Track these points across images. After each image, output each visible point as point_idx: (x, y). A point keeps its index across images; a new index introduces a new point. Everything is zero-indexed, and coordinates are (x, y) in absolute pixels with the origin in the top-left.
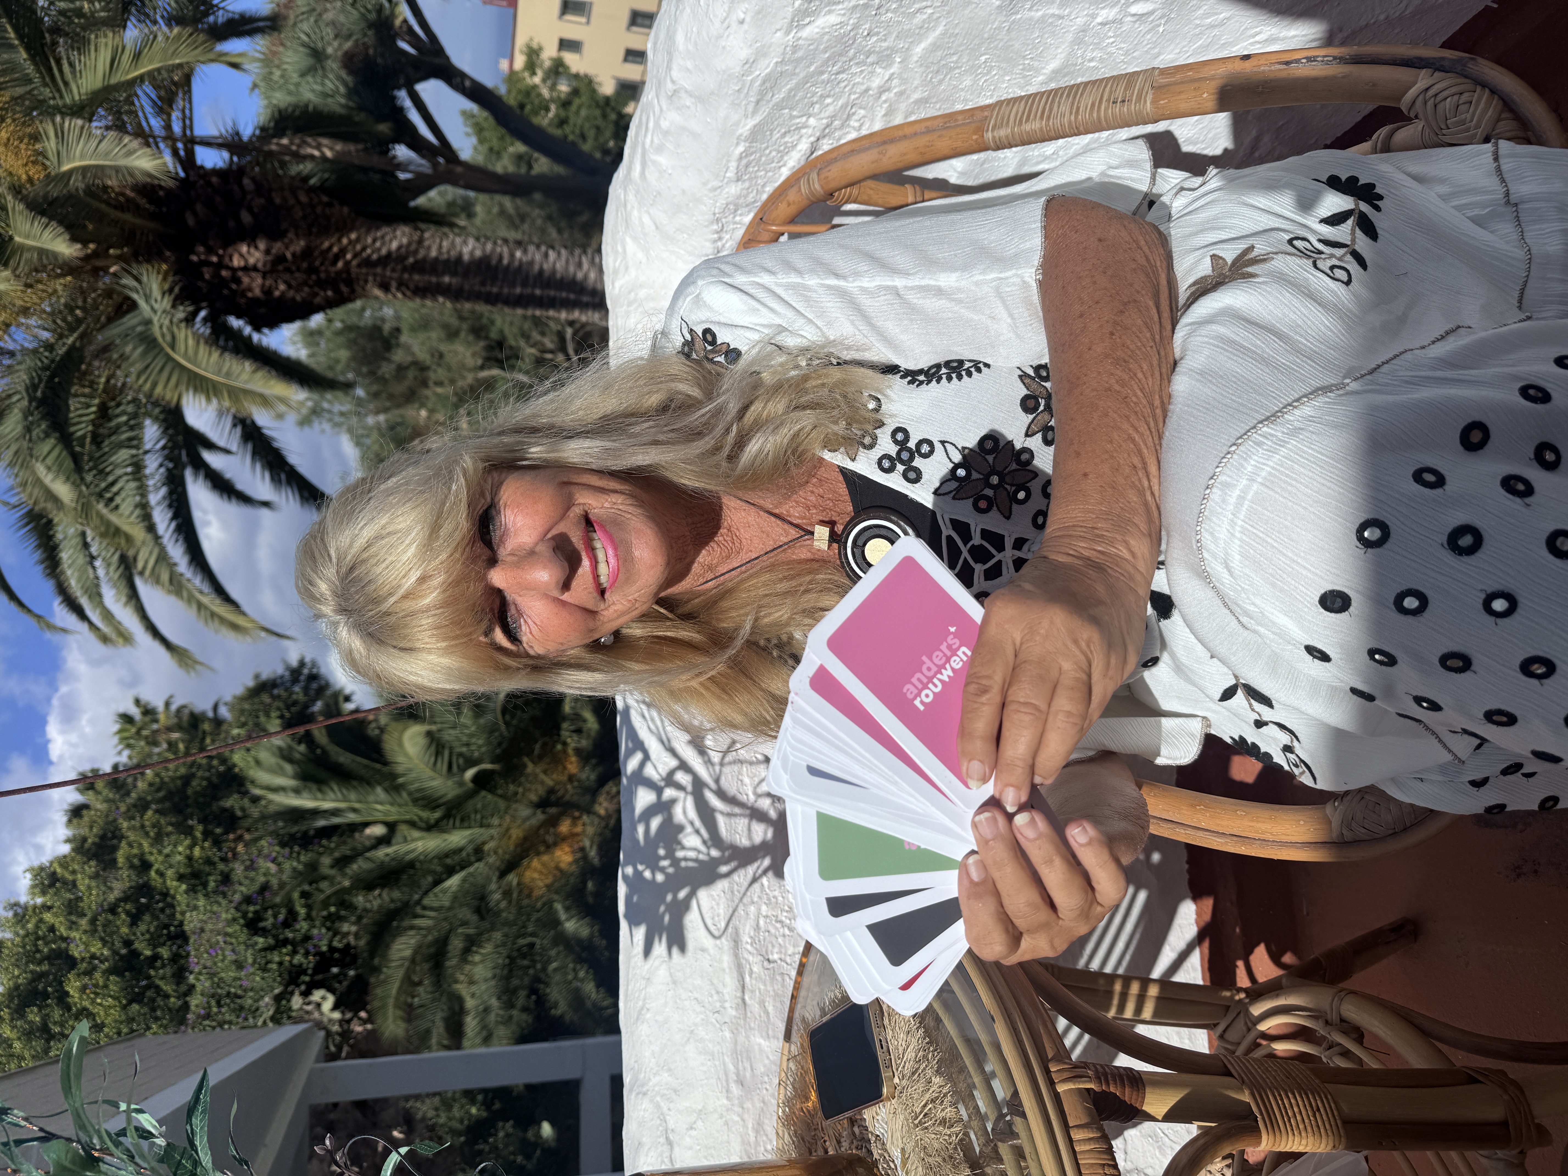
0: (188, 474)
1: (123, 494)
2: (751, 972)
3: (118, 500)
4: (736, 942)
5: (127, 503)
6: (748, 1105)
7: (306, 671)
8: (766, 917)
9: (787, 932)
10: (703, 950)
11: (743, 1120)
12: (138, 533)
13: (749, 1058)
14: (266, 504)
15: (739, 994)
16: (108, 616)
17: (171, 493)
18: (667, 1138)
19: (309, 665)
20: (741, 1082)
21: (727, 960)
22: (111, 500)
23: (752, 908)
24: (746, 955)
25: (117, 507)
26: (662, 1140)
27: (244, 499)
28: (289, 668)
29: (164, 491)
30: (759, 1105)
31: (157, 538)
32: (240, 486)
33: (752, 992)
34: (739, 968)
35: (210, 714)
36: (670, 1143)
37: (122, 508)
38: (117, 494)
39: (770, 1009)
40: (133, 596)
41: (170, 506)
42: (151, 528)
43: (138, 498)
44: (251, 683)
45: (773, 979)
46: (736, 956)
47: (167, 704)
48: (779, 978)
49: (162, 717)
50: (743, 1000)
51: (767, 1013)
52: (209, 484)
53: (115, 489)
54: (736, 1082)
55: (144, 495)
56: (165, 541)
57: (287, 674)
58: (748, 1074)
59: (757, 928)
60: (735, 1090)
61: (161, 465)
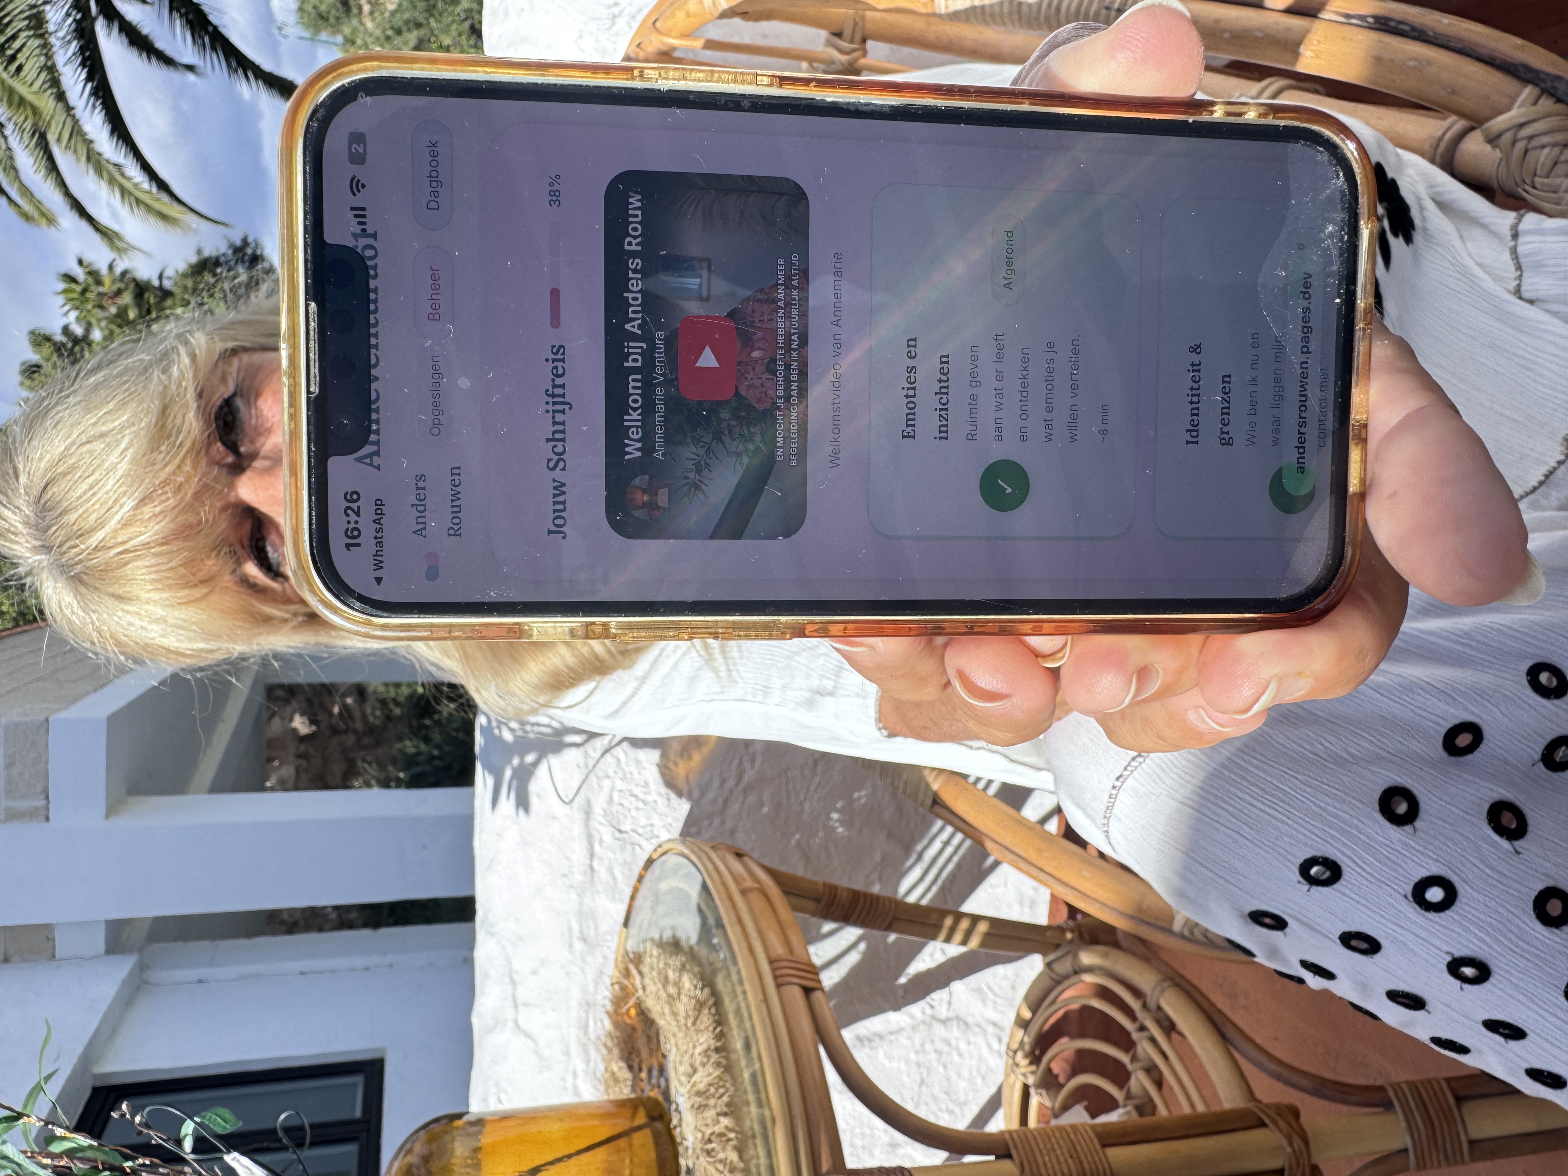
0: (100, 27)
1: (26, 52)
2: (601, 842)
3: (21, 58)
4: (588, 812)
5: (32, 65)
6: (589, 959)
7: (249, 251)
8: (620, 791)
9: (641, 805)
10: (554, 818)
11: (583, 972)
12: (47, 103)
13: (594, 919)
14: (190, 68)
15: (588, 861)
16: (25, 191)
17: (82, 50)
18: (511, 979)
19: (253, 245)
20: (584, 939)
21: (577, 830)
22: (13, 58)
23: (607, 783)
24: (597, 826)
25: (19, 69)
26: (507, 979)
27: (167, 60)
28: (232, 246)
29: (74, 46)
30: (600, 960)
31: (69, 109)
32: (159, 45)
33: (601, 859)
34: (590, 838)
35: (156, 283)
36: (514, 983)
37: (26, 69)
38: (19, 50)
39: (618, 874)
40: (52, 167)
41: (83, 64)
42: (61, 96)
43: (43, 59)
44: (194, 259)
45: (623, 849)
46: (587, 826)
47: (111, 267)
48: (629, 847)
49: (107, 281)
50: (591, 867)
51: (614, 879)
52: (126, 41)
53: (17, 44)
54: (579, 939)
55: (49, 56)
56: (78, 112)
57: (230, 252)
58: (592, 933)
59: (611, 801)
60: (578, 946)
61: (68, 15)
